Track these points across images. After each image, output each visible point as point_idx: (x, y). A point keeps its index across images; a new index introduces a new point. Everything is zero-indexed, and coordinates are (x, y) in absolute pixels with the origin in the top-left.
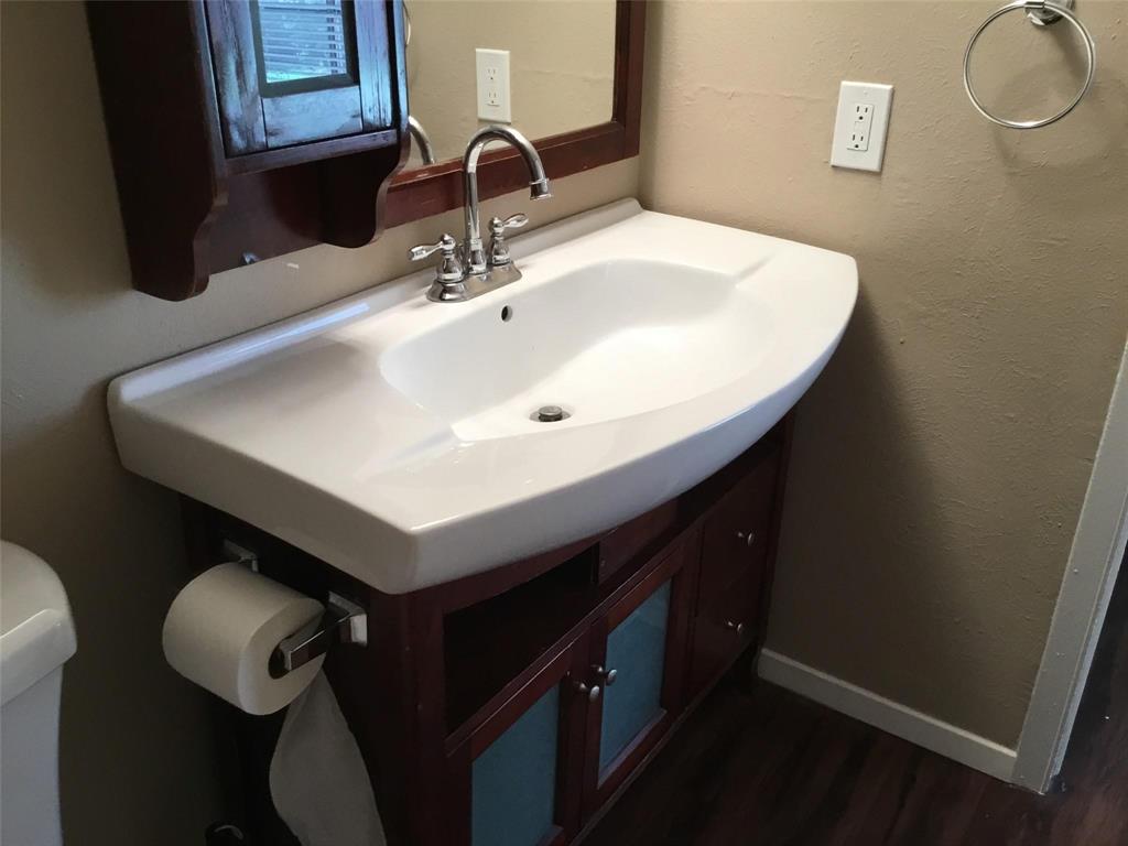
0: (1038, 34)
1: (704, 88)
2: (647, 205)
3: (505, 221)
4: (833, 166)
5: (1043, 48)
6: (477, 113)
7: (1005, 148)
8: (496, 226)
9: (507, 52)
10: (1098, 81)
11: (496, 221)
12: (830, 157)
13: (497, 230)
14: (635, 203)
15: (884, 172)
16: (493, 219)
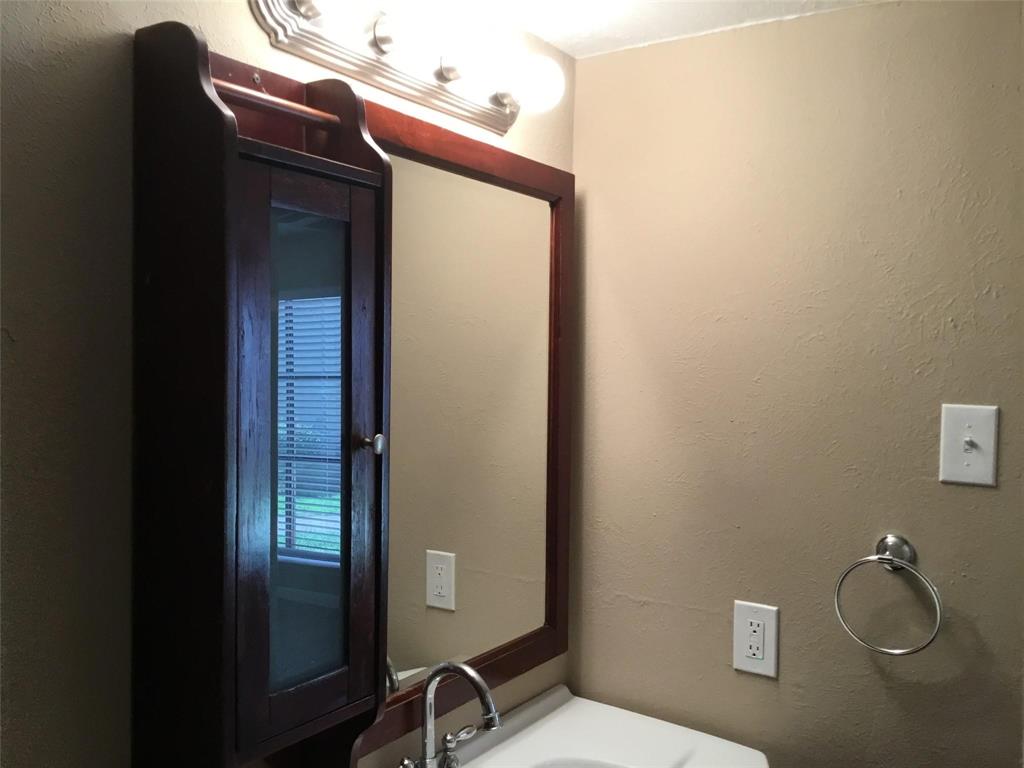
0: (890, 576)
1: (619, 596)
2: (577, 690)
3: (455, 735)
4: (736, 670)
5: (895, 587)
6: (425, 600)
7: (881, 667)
8: (449, 741)
9: (452, 555)
10: (947, 616)
11: (449, 737)
12: (732, 662)
13: (450, 745)
14: (565, 690)
15: (780, 678)
16: (446, 735)
